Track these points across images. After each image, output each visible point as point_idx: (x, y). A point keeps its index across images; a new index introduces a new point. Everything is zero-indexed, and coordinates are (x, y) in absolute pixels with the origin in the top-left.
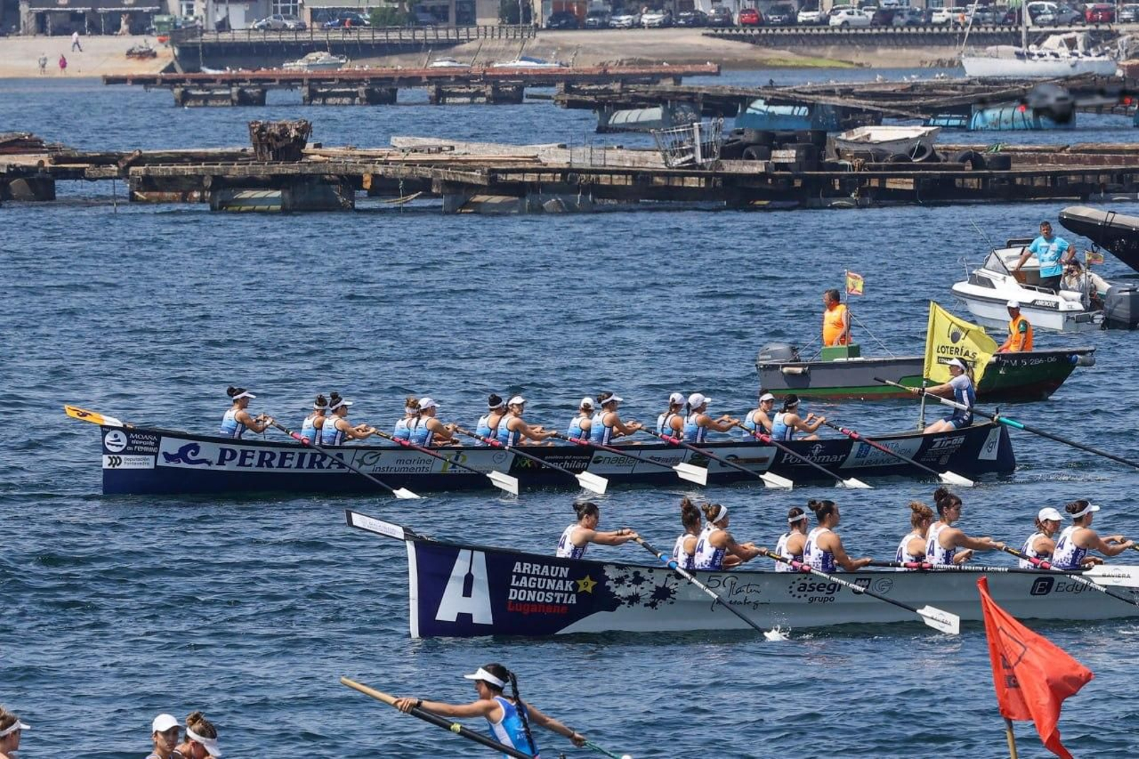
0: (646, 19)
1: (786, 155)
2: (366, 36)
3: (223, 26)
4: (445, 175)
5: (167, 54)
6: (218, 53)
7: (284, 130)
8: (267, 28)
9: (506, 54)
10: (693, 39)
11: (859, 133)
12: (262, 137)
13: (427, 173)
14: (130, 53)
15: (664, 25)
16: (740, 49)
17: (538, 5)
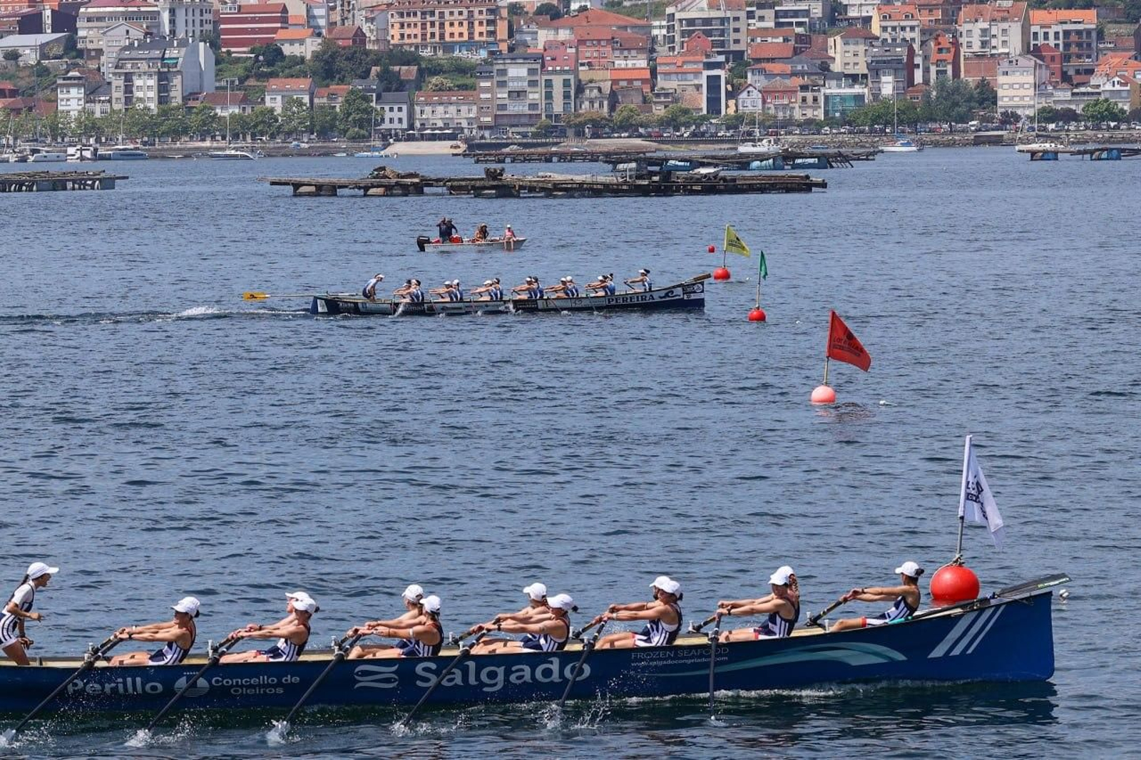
0: (623, 135)
1: (656, 178)
2: (530, 141)
4: (540, 185)
5: (463, 147)
6: (480, 146)
7: (495, 170)
8: (497, 138)
9: (577, 145)
10: (638, 141)
11: (696, 171)
12: (488, 173)
13: (535, 184)
14: (452, 147)
15: (628, 137)
16: (655, 145)
17: (587, 130)
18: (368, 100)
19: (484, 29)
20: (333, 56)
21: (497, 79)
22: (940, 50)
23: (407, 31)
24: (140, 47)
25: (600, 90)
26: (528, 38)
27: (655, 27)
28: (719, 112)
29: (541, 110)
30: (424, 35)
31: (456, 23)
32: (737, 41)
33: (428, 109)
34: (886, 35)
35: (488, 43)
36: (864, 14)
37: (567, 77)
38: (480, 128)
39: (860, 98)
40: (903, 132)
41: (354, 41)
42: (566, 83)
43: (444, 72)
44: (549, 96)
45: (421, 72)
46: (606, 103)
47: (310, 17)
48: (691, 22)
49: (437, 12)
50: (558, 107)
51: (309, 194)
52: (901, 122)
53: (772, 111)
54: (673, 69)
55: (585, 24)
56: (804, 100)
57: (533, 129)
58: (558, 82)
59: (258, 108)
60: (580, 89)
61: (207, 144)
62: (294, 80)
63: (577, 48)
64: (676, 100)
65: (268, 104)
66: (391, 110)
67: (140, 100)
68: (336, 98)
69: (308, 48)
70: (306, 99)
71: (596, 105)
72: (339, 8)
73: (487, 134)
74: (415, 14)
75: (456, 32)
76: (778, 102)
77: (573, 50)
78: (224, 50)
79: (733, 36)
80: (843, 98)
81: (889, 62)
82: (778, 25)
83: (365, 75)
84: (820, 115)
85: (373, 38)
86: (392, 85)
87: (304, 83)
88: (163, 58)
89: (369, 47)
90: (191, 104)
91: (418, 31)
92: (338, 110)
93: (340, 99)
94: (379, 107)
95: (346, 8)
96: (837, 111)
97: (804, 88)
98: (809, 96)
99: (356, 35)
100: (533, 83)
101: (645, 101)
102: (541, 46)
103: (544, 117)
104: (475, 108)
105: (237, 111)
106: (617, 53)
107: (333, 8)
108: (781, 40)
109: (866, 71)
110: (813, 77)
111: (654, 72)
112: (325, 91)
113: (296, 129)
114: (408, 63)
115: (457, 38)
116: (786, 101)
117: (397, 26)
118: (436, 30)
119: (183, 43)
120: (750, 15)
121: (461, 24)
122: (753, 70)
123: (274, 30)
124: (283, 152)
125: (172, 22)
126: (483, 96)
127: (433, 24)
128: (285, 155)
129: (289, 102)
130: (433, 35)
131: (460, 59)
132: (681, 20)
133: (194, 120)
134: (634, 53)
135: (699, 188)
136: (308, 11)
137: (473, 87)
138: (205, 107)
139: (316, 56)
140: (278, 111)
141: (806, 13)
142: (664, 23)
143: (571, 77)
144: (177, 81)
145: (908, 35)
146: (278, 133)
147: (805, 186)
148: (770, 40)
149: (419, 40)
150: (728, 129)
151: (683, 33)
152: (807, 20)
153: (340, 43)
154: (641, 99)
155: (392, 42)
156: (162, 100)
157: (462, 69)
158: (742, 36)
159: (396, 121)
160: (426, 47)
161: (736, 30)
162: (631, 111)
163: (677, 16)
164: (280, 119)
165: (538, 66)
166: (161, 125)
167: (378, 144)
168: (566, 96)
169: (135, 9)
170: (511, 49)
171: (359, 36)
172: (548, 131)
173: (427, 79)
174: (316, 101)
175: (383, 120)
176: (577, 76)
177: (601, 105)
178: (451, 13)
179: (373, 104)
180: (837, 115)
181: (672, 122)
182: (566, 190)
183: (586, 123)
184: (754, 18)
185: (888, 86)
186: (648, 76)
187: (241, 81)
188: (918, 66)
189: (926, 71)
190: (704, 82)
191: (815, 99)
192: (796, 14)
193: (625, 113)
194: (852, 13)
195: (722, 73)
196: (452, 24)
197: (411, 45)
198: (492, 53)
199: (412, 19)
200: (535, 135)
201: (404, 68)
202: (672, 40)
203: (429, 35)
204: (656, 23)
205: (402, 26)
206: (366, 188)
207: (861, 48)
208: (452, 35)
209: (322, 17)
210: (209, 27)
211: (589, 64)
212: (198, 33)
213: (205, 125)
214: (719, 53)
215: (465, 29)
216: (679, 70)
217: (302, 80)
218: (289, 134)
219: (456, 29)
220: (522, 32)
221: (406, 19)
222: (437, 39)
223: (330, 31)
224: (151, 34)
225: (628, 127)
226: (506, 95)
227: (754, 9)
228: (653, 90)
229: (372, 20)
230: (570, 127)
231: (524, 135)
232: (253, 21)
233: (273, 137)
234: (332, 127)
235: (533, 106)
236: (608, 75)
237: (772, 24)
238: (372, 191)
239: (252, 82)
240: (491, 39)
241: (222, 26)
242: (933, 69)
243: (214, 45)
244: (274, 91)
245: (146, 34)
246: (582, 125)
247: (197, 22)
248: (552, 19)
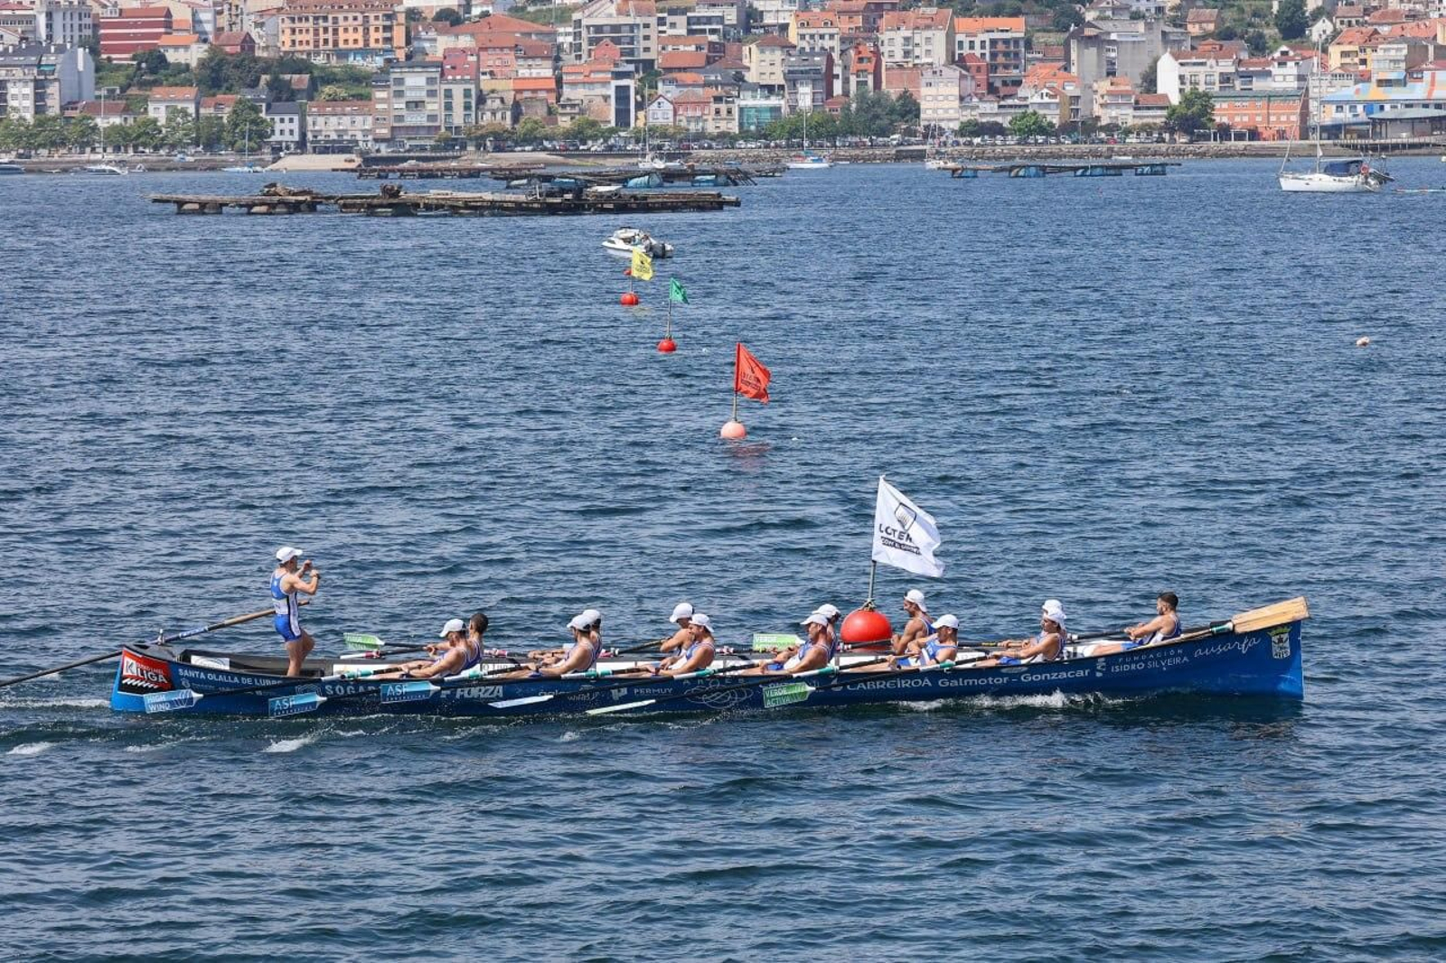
0: (527, 148)
2: (429, 154)
3: (378, 151)
5: (358, 161)
6: (376, 160)
7: (393, 188)
8: (394, 152)
9: (477, 160)
10: (543, 155)
12: (385, 190)
13: (443, 202)
14: (345, 160)
15: (533, 150)
16: (560, 159)
17: (488, 144)
18: (257, 110)
19: (380, 35)
20: (221, 63)
21: (394, 88)
22: (861, 60)
23: (298, 37)
24: (15, 53)
25: (502, 100)
26: (427, 45)
27: (561, 34)
28: (628, 125)
29: (440, 122)
30: (316, 42)
31: (351, 29)
32: (647, 50)
33: (321, 120)
34: (804, 44)
35: (386, 51)
36: (781, 21)
37: (468, 86)
38: (376, 140)
39: (776, 109)
40: (821, 146)
41: (243, 49)
42: (467, 93)
43: (338, 81)
44: (449, 107)
45: (313, 81)
46: (508, 114)
47: (197, 21)
48: (599, 29)
49: (330, 17)
50: (458, 118)
51: (193, 212)
52: (819, 136)
53: (684, 124)
54: (581, 78)
55: (487, 30)
56: (718, 112)
57: (433, 143)
58: (458, 91)
59: (141, 118)
60: (481, 100)
61: (88, 155)
62: (178, 88)
63: (478, 56)
64: (582, 112)
65: (152, 114)
66: (282, 121)
67: (14, 109)
68: (223, 109)
69: (194, 55)
70: (191, 109)
71: (499, 115)
72: (226, 12)
73: (383, 147)
74: (307, 19)
75: (350, 37)
76: (690, 113)
77: (474, 59)
78: (104, 56)
79: (643, 44)
80: (758, 110)
81: (807, 72)
82: (690, 32)
83: (254, 84)
84: (734, 128)
85: (262, 44)
86: (283, 95)
87: (191, 92)
88: (39, 65)
89: (258, 53)
90: (68, 113)
91: (310, 37)
92: (225, 121)
93: (228, 110)
94: (268, 118)
95: (234, 12)
96: (750, 124)
97: (718, 99)
98: (723, 107)
99: (244, 41)
100: (432, 93)
101: (550, 112)
102: (440, 54)
103: (443, 130)
104: (370, 119)
105: (117, 120)
106: (521, 62)
107: (220, 13)
108: (693, 48)
109: (782, 82)
110: (727, 88)
111: (559, 81)
112: (211, 101)
113: (181, 140)
114: (300, 72)
115: (351, 45)
116: (698, 113)
117: (288, 32)
118: (330, 36)
119: (61, 49)
120: (661, 22)
121: (356, 30)
122: (664, 81)
123: (157, 36)
124: (167, 165)
125: (49, 26)
126: (378, 106)
127: (326, 30)
128: (169, 169)
129: (173, 112)
130: (326, 41)
131: (353, 67)
132: (588, 27)
133: (72, 131)
134: (538, 62)
135: (611, 206)
136: (194, 15)
137: (368, 98)
138: (84, 118)
139: (203, 64)
140: (162, 121)
141: (721, 20)
142: (570, 30)
143: (472, 87)
144: (53, 89)
145: (827, 43)
146: (162, 146)
147: (718, 205)
148: (682, 48)
149: (311, 47)
150: (637, 141)
151: (592, 41)
152: (720, 27)
153: (228, 49)
154: (545, 109)
155: (283, 49)
156: (39, 109)
157: (357, 78)
158: (653, 44)
159: (287, 132)
160: (318, 54)
161: (647, 38)
162: (536, 122)
163: (584, 23)
164: (164, 130)
165: (438, 75)
166: (37, 135)
167: (269, 157)
168: (467, 107)
169: (10, 12)
170: (409, 57)
171: (248, 42)
172: (449, 144)
173: (320, 88)
174: (202, 111)
175: (273, 132)
176: (478, 86)
177: (503, 118)
178: (346, 19)
179: (263, 115)
180: (753, 128)
181: (579, 135)
182: (475, 208)
183: (487, 135)
184: (665, 24)
185: (805, 96)
186: (553, 85)
187: (123, 90)
188: (837, 76)
189: (846, 81)
190: (612, 92)
191: (729, 112)
192: (709, 20)
193: (529, 126)
194: (768, 20)
195: (631, 83)
196: (346, 30)
197: (302, 52)
198: (388, 61)
199: (304, 25)
200: (434, 149)
201: (296, 77)
202: (579, 47)
203: (321, 42)
204: (561, 30)
205: (293, 31)
206: (250, 206)
207: (778, 55)
208: (346, 41)
209: (208, 22)
210: (88, 32)
211: (492, 73)
212: (76, 39)
213: (82, 136)
214: (628, 62)
215: (359, 36)
216: (586, 80)
217: (188, 89)
218: (173, 146)
219: (351, 36)
220: (419, 39)
221: (297, 25)
222: (330, 46)
223: (217, 37)
224: (27, 39)
225: (532, 140)
226: (403, 106)
227: (665, 15)
228: (558, 100)
229: (261, 25)
230: (471, 139)
231: (423, 148)
232: (135, 25)
233: (156, 148)
234: (219, 139)
235: (432, 117)
236: (511, 84)
237: (683, 32)
238: (256, 209)
239: (134, 91)
240: (388, 46)
241: (102, 31)
242: (853, 80)
243: (94, 52)
244: (158, 101)
245: (22, 39)
246: (483, 137)
247: (76, 27)
248: (452, 25)
